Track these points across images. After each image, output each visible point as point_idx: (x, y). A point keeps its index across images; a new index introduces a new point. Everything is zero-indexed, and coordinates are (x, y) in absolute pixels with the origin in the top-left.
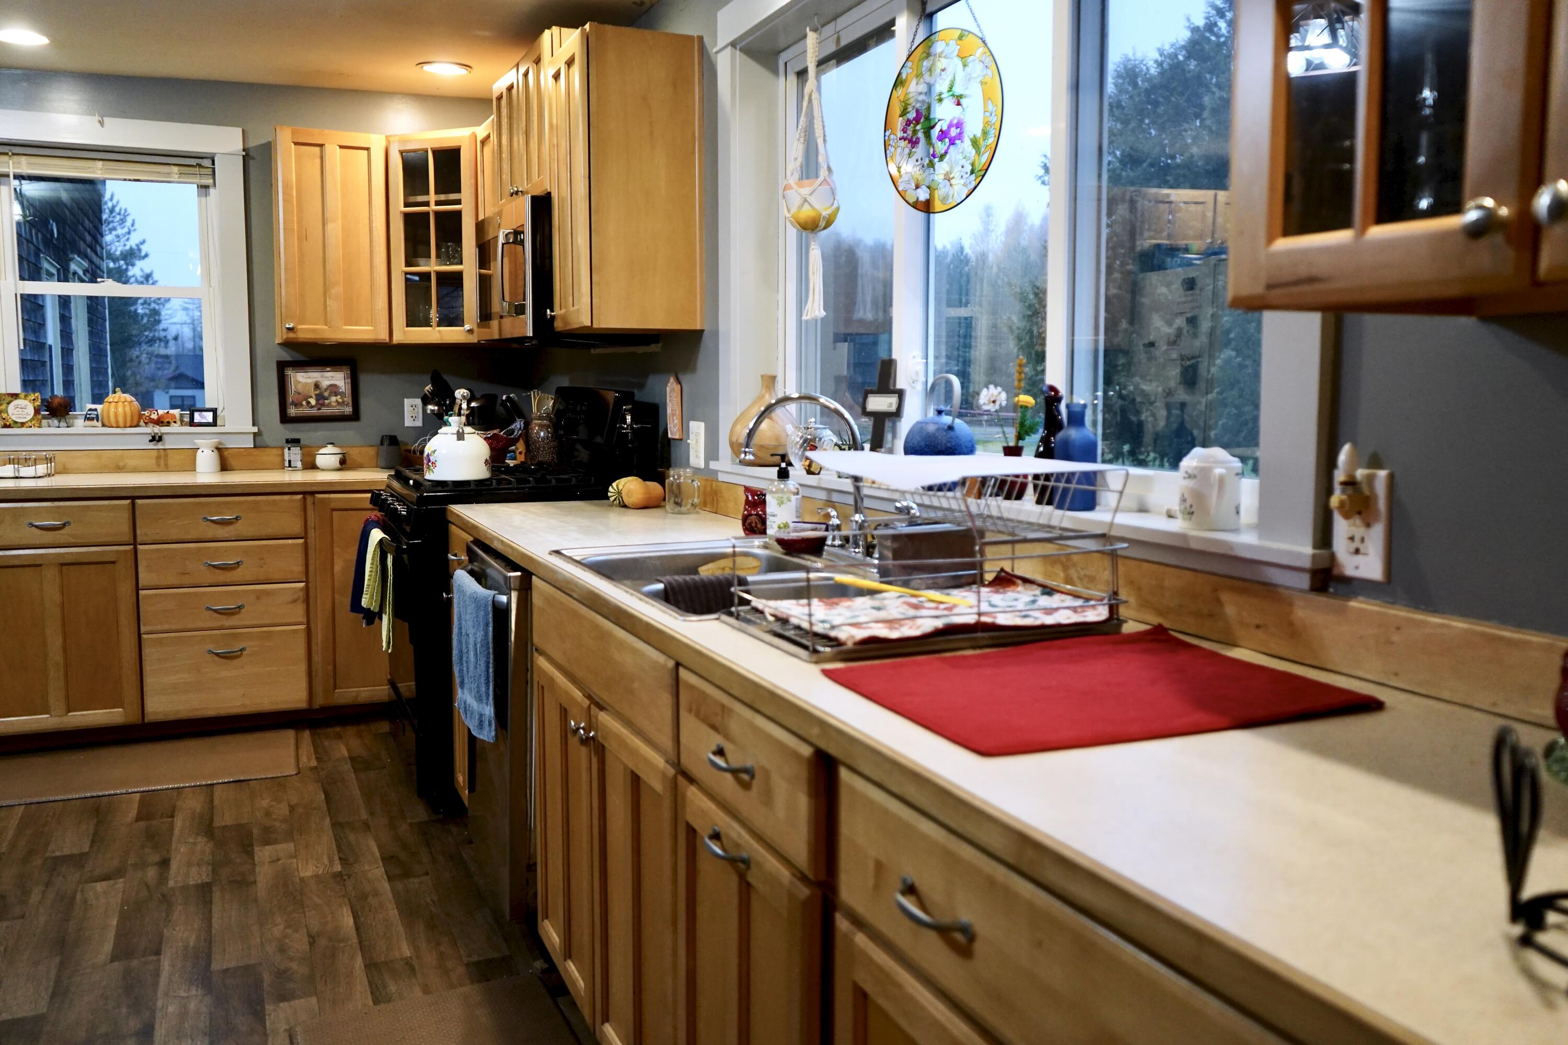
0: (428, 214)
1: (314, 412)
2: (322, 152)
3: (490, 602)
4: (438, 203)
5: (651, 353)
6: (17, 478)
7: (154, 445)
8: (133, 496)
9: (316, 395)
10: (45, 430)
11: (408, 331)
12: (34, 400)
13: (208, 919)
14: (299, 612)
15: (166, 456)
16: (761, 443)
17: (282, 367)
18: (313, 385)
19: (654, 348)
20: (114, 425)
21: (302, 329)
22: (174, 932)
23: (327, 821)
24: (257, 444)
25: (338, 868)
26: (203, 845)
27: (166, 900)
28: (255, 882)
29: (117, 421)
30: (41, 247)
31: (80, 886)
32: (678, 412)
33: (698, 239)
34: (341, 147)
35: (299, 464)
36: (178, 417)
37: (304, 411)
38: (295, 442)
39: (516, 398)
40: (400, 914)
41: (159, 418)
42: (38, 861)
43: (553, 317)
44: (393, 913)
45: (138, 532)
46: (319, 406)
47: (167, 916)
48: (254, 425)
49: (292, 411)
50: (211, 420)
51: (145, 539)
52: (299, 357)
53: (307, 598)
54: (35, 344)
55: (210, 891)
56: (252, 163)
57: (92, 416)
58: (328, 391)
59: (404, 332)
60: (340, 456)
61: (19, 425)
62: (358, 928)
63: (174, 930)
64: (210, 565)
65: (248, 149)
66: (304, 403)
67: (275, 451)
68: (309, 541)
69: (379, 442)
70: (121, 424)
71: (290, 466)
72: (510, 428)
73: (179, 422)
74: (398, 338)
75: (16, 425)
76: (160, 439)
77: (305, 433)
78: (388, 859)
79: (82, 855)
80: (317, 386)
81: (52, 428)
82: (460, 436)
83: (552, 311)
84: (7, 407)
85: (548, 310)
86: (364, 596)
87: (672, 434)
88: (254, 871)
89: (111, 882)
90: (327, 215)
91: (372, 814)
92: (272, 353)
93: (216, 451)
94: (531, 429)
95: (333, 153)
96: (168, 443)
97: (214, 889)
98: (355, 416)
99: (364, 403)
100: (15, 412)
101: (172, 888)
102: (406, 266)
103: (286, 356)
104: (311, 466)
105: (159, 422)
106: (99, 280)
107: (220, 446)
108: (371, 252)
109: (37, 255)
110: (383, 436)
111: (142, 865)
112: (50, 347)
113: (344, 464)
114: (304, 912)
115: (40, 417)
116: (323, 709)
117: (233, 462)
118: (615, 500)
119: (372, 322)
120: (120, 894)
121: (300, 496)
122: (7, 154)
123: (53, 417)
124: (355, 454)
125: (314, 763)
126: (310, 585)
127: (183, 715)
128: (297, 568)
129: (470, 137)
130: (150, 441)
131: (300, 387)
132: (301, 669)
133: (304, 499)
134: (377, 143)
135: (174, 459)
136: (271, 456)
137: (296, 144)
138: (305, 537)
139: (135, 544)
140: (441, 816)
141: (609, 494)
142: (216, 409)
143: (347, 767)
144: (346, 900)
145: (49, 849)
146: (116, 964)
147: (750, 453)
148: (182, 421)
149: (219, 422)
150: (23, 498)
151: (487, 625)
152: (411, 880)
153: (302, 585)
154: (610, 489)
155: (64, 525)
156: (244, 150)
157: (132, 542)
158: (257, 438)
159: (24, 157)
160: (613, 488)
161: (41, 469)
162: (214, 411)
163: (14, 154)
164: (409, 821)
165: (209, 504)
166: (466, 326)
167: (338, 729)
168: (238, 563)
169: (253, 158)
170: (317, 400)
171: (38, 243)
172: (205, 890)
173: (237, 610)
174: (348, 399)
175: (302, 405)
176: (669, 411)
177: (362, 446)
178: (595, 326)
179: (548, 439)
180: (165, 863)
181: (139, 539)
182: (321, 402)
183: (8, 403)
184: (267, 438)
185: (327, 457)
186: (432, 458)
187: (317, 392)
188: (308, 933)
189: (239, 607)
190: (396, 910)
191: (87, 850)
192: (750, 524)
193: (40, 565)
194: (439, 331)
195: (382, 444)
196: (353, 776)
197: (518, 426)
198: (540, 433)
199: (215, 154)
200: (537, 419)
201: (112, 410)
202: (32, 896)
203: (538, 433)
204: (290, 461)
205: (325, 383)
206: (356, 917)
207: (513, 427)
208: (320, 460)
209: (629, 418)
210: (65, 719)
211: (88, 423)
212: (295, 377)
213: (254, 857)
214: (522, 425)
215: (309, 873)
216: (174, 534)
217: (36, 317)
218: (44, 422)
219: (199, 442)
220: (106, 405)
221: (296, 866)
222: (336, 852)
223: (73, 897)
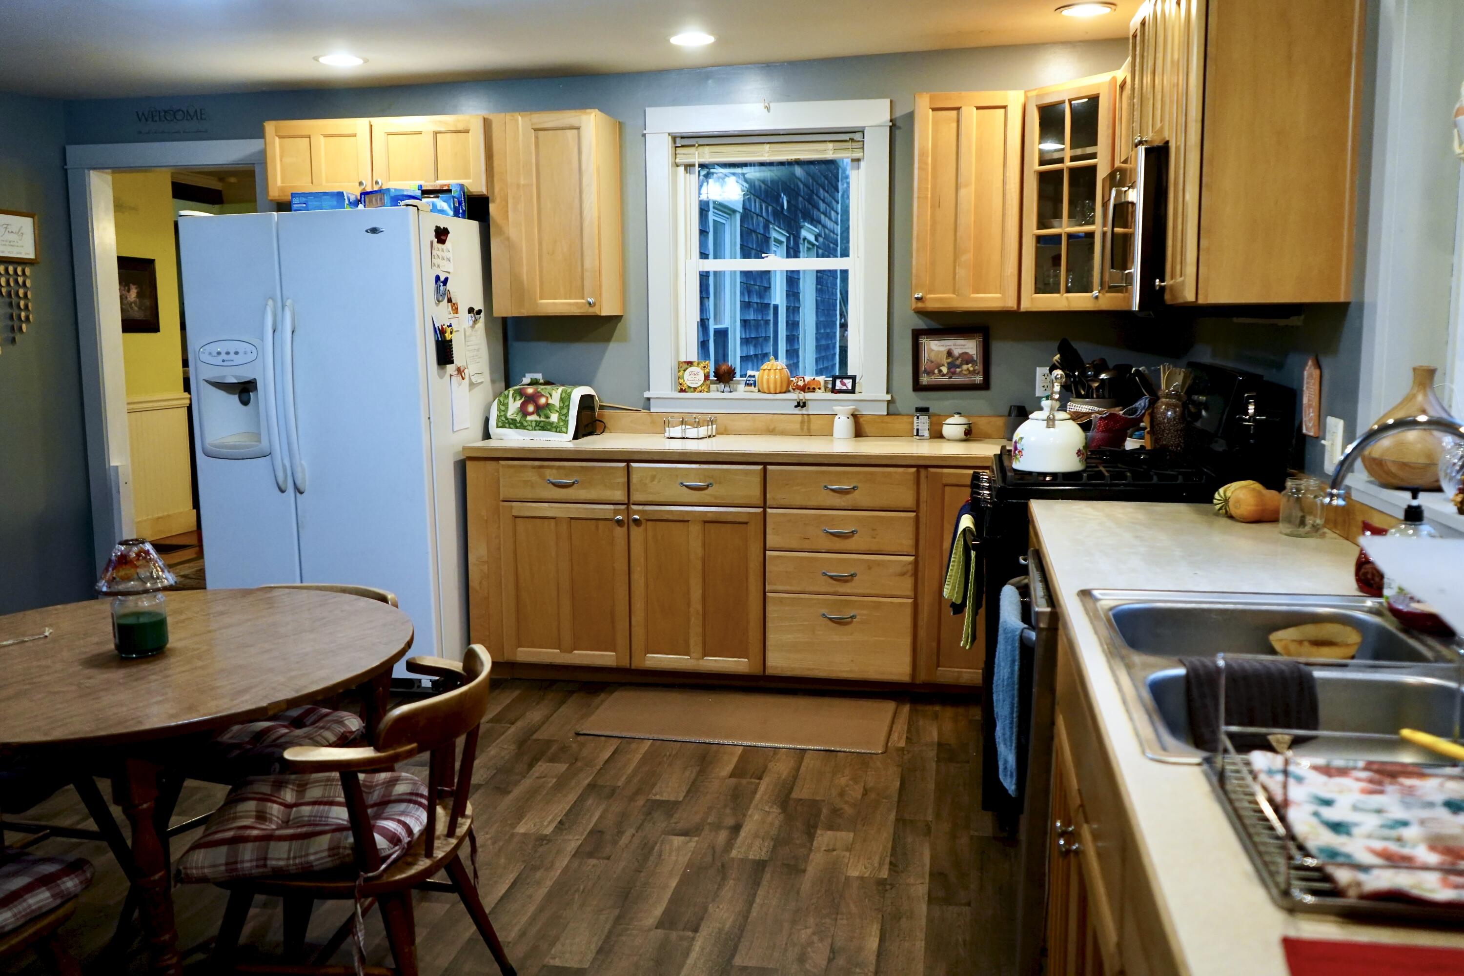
0: (1061, 171)
1: (945, 380)
2: (958, 114)
3: (1017, 638)
4: (1073, 159)
5: (1292, 327)
6: (683, 438)
7: (800, 410)
8: (764, 462)
9: (948, 363)
10: (714, 394)
11: (1035, 298)
12: (705, 367)
13: (750, 903)
14: (907, 584)
15: (809, 421)
16: (1406, 460)
17: (917, 335)
18: (945, 353)
19: (1296, 321)
20: (766, 391)
21: (930, 298)
22: (717, 910)
23: (892, 816)
24: (890, 412)
25: (884, 874)
26: (775, 816)
27: (723, 871)
28: (804, 871)
29: (769, 388)
30: (771, 219)
31: (663, 836)
32: (1315, 403)
33: (1348, 185)
34: (978, 108)
35: (926, 434)
36: (822, 383)
37: (936, 379)
38: (923, 410)
39: (1146, 372)
40: (926, 948)
41: (805, 385)
42: (640, 801)
43: (1163, 289)
44: (920, 945)
45: (768, 496)
46: (950, 375)
47: (718, 889)
48: (888, 393)
49: (925, 380)
50: (850, 387)
51: (774, 504)
52: (934, 325)
53: (916, 570)
54: (760, 305)
55: (764, 867)
56: (898, 132)
57: (751, 382)
58: (960, 360)
59: (1032, 299)
60: (965, 426)
61: (692, 389)
62: (880, 954)
63: (718, 907)
64: (827, 532)
65: (896, 119)
66: (936, 371)
67: (905, 419)
68: (921, 515)
69: (1006, 413)
70: (772, 390)
71: (917, 435)
72: (1134, 406)
73: (823, 389)
74: (1026, 306)
75: (689, 390)
76: (804, 405)
77: (937, 402)
78: (937, 876)
79: (676, 804)
80: (949, 354)
81: (716, 392)
82: (1050, 422)
83: (1162, 280)
84: (683, 374)
85: (1158, 280)
86: (946, 586)
87: (1307, 430)
88: (808, 855)
89: (687, 838)
90: (962, 180)
91: (938, 815)
92: (909, 321)
93: (851, 417)
94: (1157, 408)
95: (970, 114)
96: (811, 409)
97: (767, 869)
98: (985, 385)
99: (996, 372)
100: (690, 378)
101: (733, 859)
102: (1038, 228)
103: (921, 324)
104: (937, 435)
105: (805, 389)
106: (763, 255)
107: (857, 413)
108: (1004, 215)
109: (766, 227)
110: (1011, 407)
111: (717, 827)
112: (776, 308)
113: (969, 435)
114: (836, 919)
115: (708, 382)
116: (925, 685)
117: (867, 428)
118: (1220, 509)
119: (1001, 289)
120: (690, 854)
121: (914, 470)
122: (694, 146)
123: (720, 382)
124: (983, 424)
125: (902, 744)
126: (920, 559)
127: (798, 673)
128: (907, 543)
129: (1110, 82)
130: (796, 407)
131: (933, 355)
132: (906, 642)
133: (918, 472)
134: (1014, 99)
135: (816, 424)
136: (899, 423)
137: (934, 110)
138: (916, 511)
139: (764, 507)
140: (1005, 834)
141: (1215, 501)
142: (855, 377)
143: (932, 754)
144: (880, 916)
145: (654, 791)
146: (659, 931)
147: (1338, 496)
148: (826, 388)
149: (857, 389)
150: (677, 459)
151: (1013, 661)
152: (950, 908)
153: (912, 558)
154: (1217, 496)
155: (708, 486)
156: (891, 121)
157: (762, 505)
158: (891, 406)
159: (708, 147)
160: (1219, 494)
161: (703, 431)
162: (854, 378)
163: (699, 145)
164: (972, 833)
165: (830, 472)
166: (1094, 292)
167: (937, 708)
168: (852, 532)
169: (899, 128)
170: (949, 369)
171: (768, 216)
172: (760, 866)
173: (850, 578)
174: (979, 367)
175: (934, 373)
176: (1305, 400)
177: (989, 416)
178: (1201, 301)
179: (1175, 420)
180: (736, 829)
181: (768, 503)
182: (952, 370)
183: (685, 371)
184: (900, 406)
185: (953, 427)
186: (1019, 446)
187: (949, 360)
188: (832, 944)
189: (852, 575)
190: (923, 942)
191: (681, 799)
192: (1366, 574)
193: (688, 521)
194: (1067, 298)
195: (1010, 415)
196: (934, 765)
197: (1143, 404)
198: (1167, 412)
199: (865, 127)
200: (1164, 397)
201: (766, 377)
202: (624, 838)
203: (1165, 413)
204: (918, 430)
205: (957, 352)
206: (882, 940)
207: (1137, 404)
208: (947, 430)
209: (1251, 409)
210: (701, 662)
211: (748, 388)
212: (929, 345)
213: (813, 841)
214: (1147, 404)
215: (856, 874)
216: (798, 501)
217: (762, 281)
218: (713, 387)
219: (837, 409)
220: (761, 371)
221: (847, 861)
222: (889, 854)
223: (653, 848)
